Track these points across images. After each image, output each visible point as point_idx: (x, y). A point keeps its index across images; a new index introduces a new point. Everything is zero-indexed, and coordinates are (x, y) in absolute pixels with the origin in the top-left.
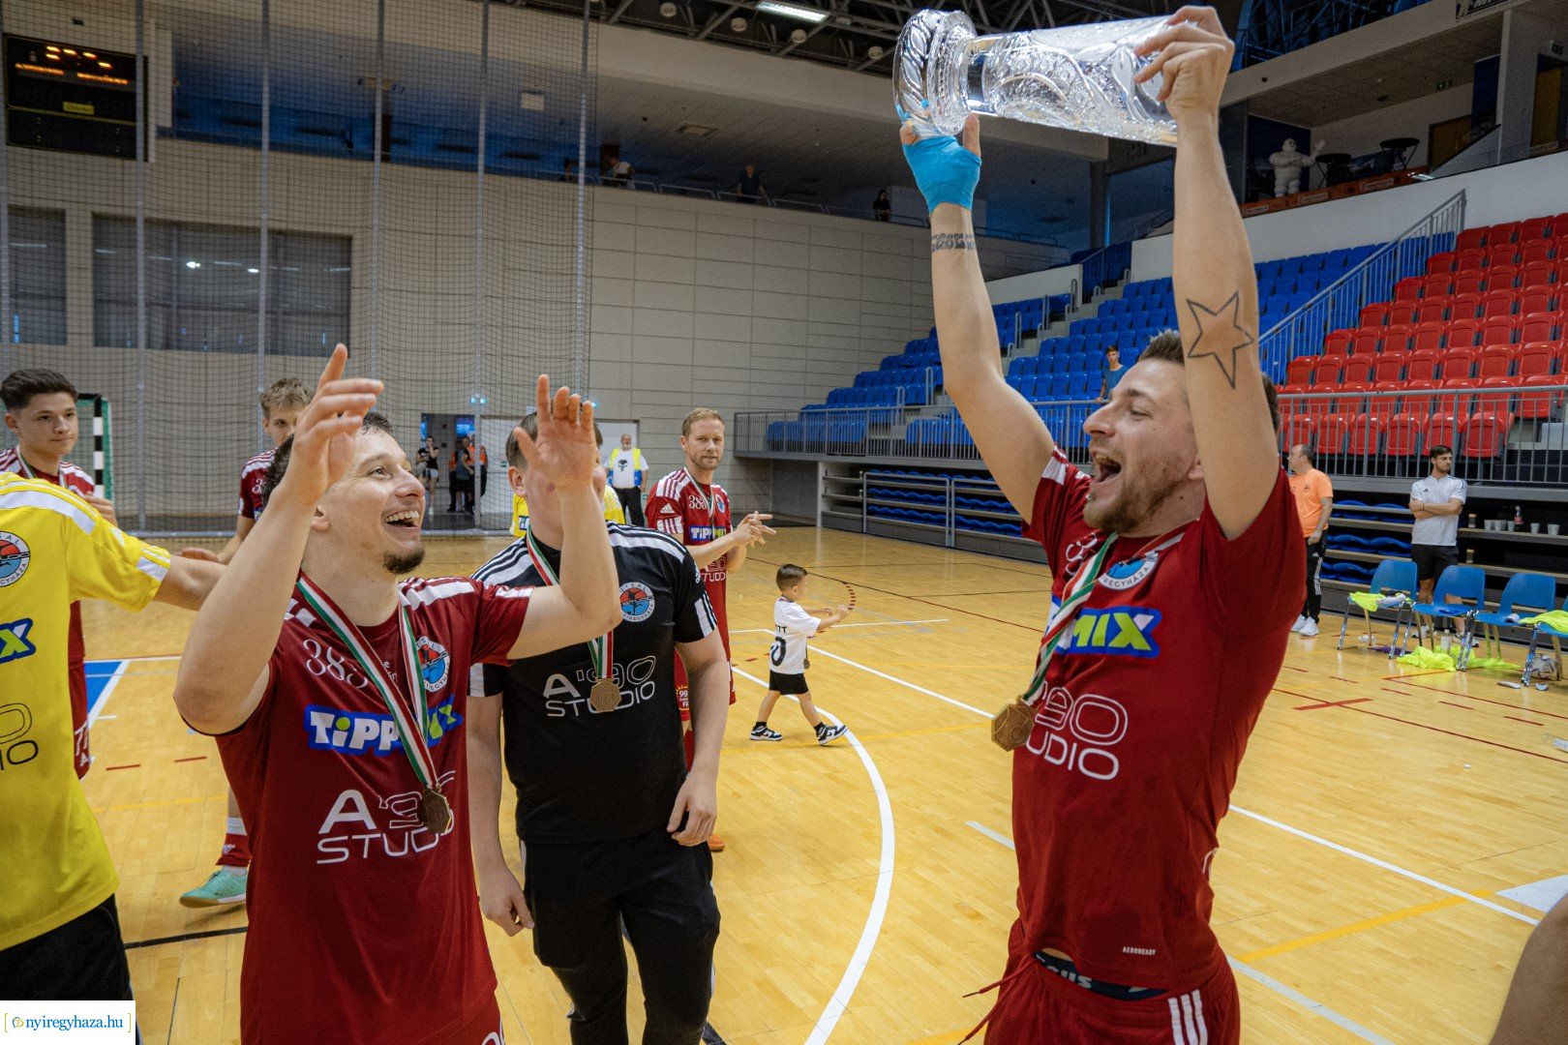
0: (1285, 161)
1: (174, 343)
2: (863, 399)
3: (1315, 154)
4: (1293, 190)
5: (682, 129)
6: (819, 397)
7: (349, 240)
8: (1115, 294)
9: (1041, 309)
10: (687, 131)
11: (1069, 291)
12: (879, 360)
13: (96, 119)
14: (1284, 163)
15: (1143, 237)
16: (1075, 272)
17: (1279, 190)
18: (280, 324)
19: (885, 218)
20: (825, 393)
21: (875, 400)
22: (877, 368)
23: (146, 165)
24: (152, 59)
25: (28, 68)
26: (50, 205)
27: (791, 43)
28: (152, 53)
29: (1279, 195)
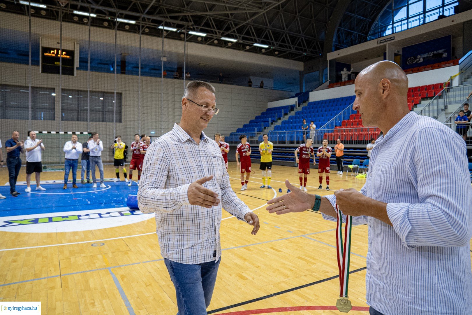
2: (246, 131)
3: (351, 71)
4: (346, 80)
5: (200, 64)
6: (234, 131)
7: (121, 94)
8: (305, 105)
9: (288, 108)
10: (201, 64)
11: (295, 104)
12: (249, 121)
14: (344, 73)
15: (312, 91)
16: (296, 99)
18: (105, 114)
19: (250, 86)
20: (236, 129)
21: (249, 131)
22: (248, 123)
23: (73, 76)
24: (75, 51)
25: (47, 54)
26: (51, 87)
27: (228, 45)
28: (75, 50)
29: (343, 81)
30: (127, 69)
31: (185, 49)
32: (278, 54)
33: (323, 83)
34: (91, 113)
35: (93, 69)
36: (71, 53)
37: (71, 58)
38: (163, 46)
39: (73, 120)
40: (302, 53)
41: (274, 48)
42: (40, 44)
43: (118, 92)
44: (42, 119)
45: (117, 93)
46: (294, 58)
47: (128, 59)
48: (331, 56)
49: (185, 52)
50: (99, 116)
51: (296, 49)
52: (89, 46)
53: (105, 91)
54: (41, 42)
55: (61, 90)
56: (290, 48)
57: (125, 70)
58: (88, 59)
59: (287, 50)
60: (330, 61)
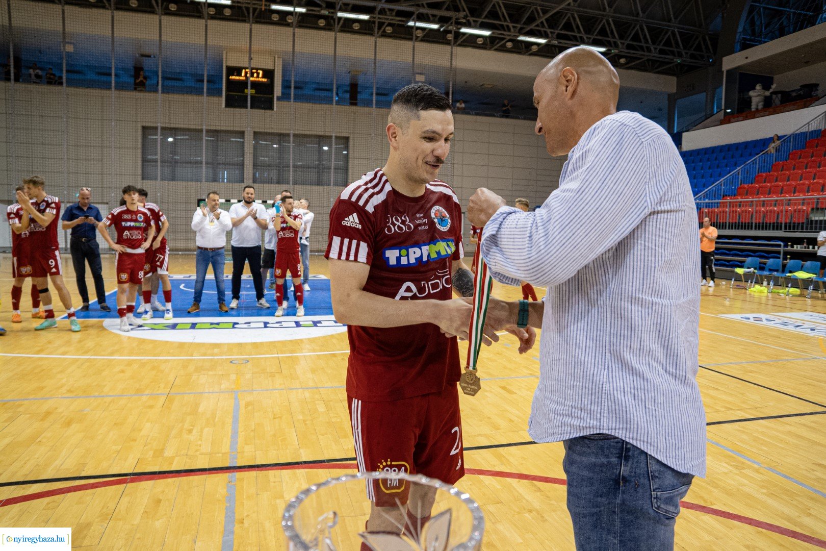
0: (756, 94)
1: (281, 181)
3: (771, 90)
4: (760, 106)
5: (482, 85)
7: (347, 139)
10: (485, 87)
13: (256, 95)
14: (756, 95)
15: (689, 130)
17: (753, 107)
18: (321, 172)
23: (273, 112)
24: (276, 71)
25: (234, 77)
26: (239, 129)
27: (531, 50)
28: (276, 68)
29: (753, 110)
30: (359, 97)
31: (451, 60)
32: (626, 64)
33: (712, 115)
34: (294, 171)
35: (298, 98)
36: (269, 74)
37: (269, 83)
38: (414, 56)
39: (270, 182)
40: (672, 60)
41: (616, 51)
42: (224, 62)
43: (338, 135)
44: (225, 180)
45: (336, 137)
46: (657, 70)
47: (361, 80)
48: (731, 62)
49: (451, 64)
50: (313, 175)
51: (662, 52)
52: (293, 61)
53: (322, 134)
54: (224, 60)
55: (252, 134)
56: (649, 50)
57: (356, 99)
58: (290, 82)
59: (642, 55)
60: (728, 71)
